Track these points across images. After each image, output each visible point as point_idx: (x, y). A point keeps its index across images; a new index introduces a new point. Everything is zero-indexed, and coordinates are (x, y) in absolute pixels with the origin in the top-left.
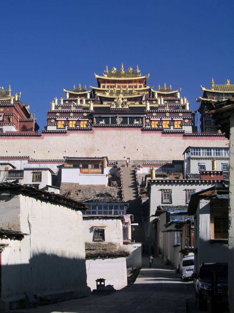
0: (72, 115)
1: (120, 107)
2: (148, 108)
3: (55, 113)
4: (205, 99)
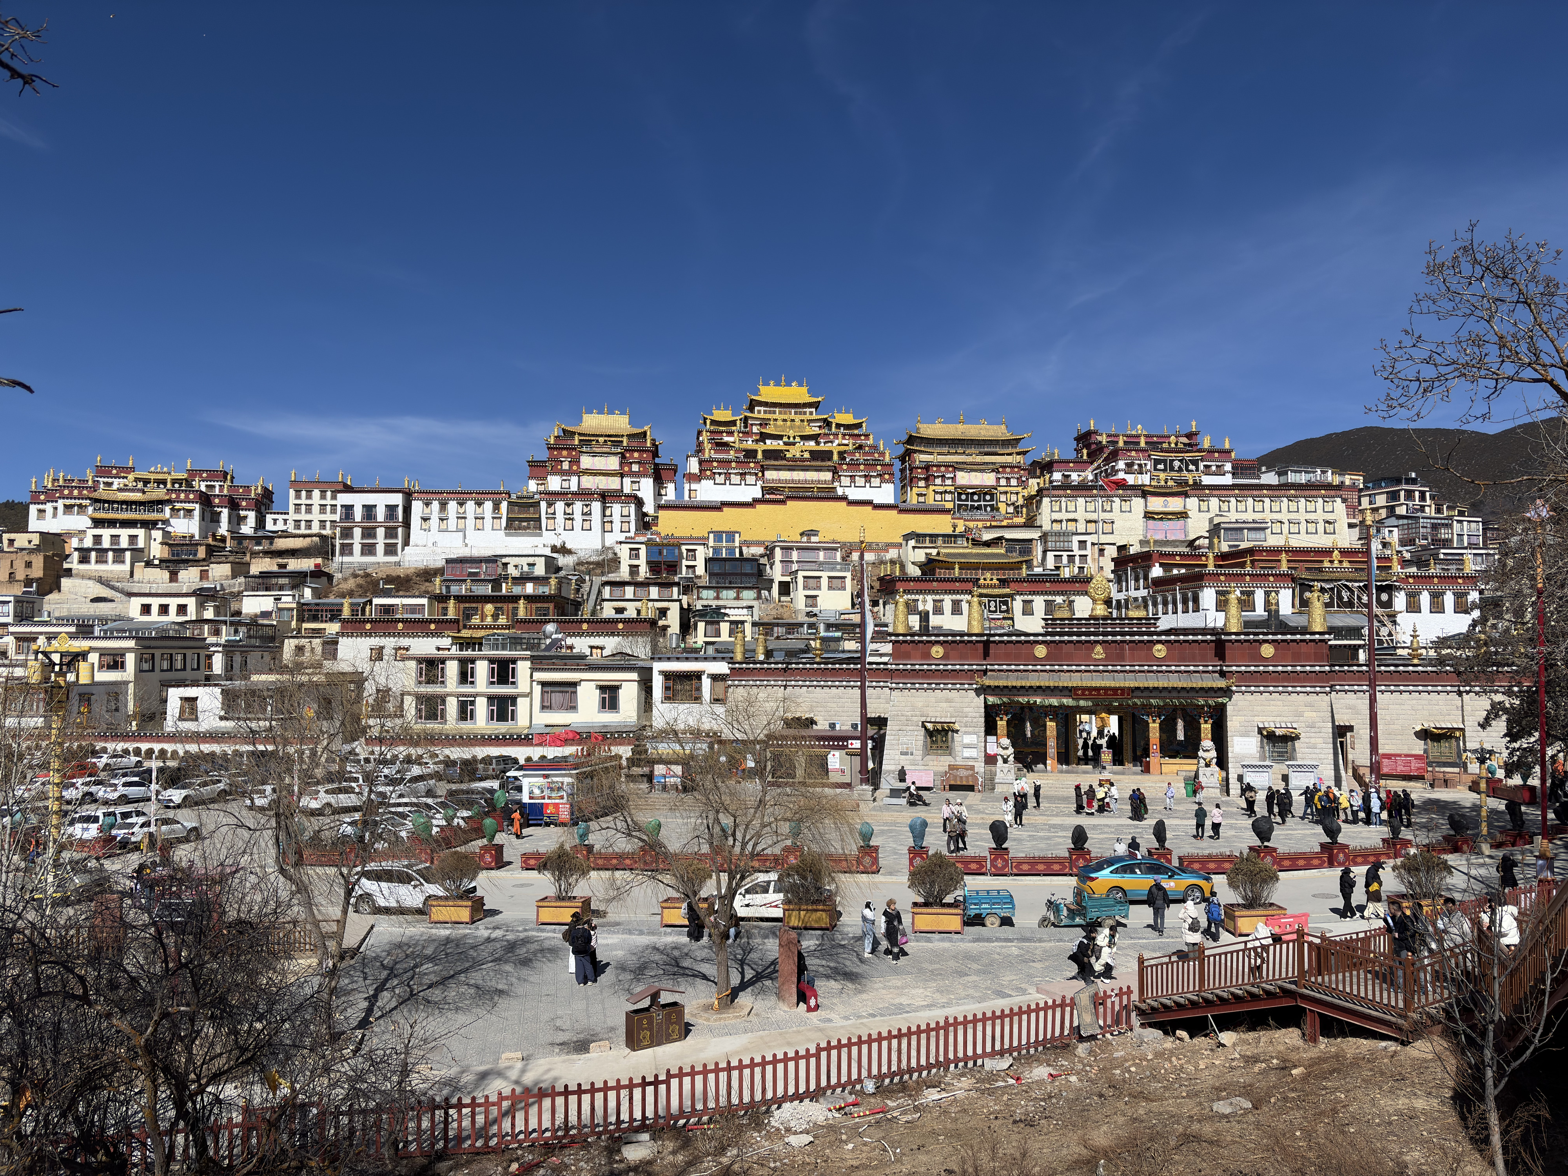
0: (734, 465)
1: (798, 455)
2: (835, 457)
3: (711, 461)
4: (911, 447)
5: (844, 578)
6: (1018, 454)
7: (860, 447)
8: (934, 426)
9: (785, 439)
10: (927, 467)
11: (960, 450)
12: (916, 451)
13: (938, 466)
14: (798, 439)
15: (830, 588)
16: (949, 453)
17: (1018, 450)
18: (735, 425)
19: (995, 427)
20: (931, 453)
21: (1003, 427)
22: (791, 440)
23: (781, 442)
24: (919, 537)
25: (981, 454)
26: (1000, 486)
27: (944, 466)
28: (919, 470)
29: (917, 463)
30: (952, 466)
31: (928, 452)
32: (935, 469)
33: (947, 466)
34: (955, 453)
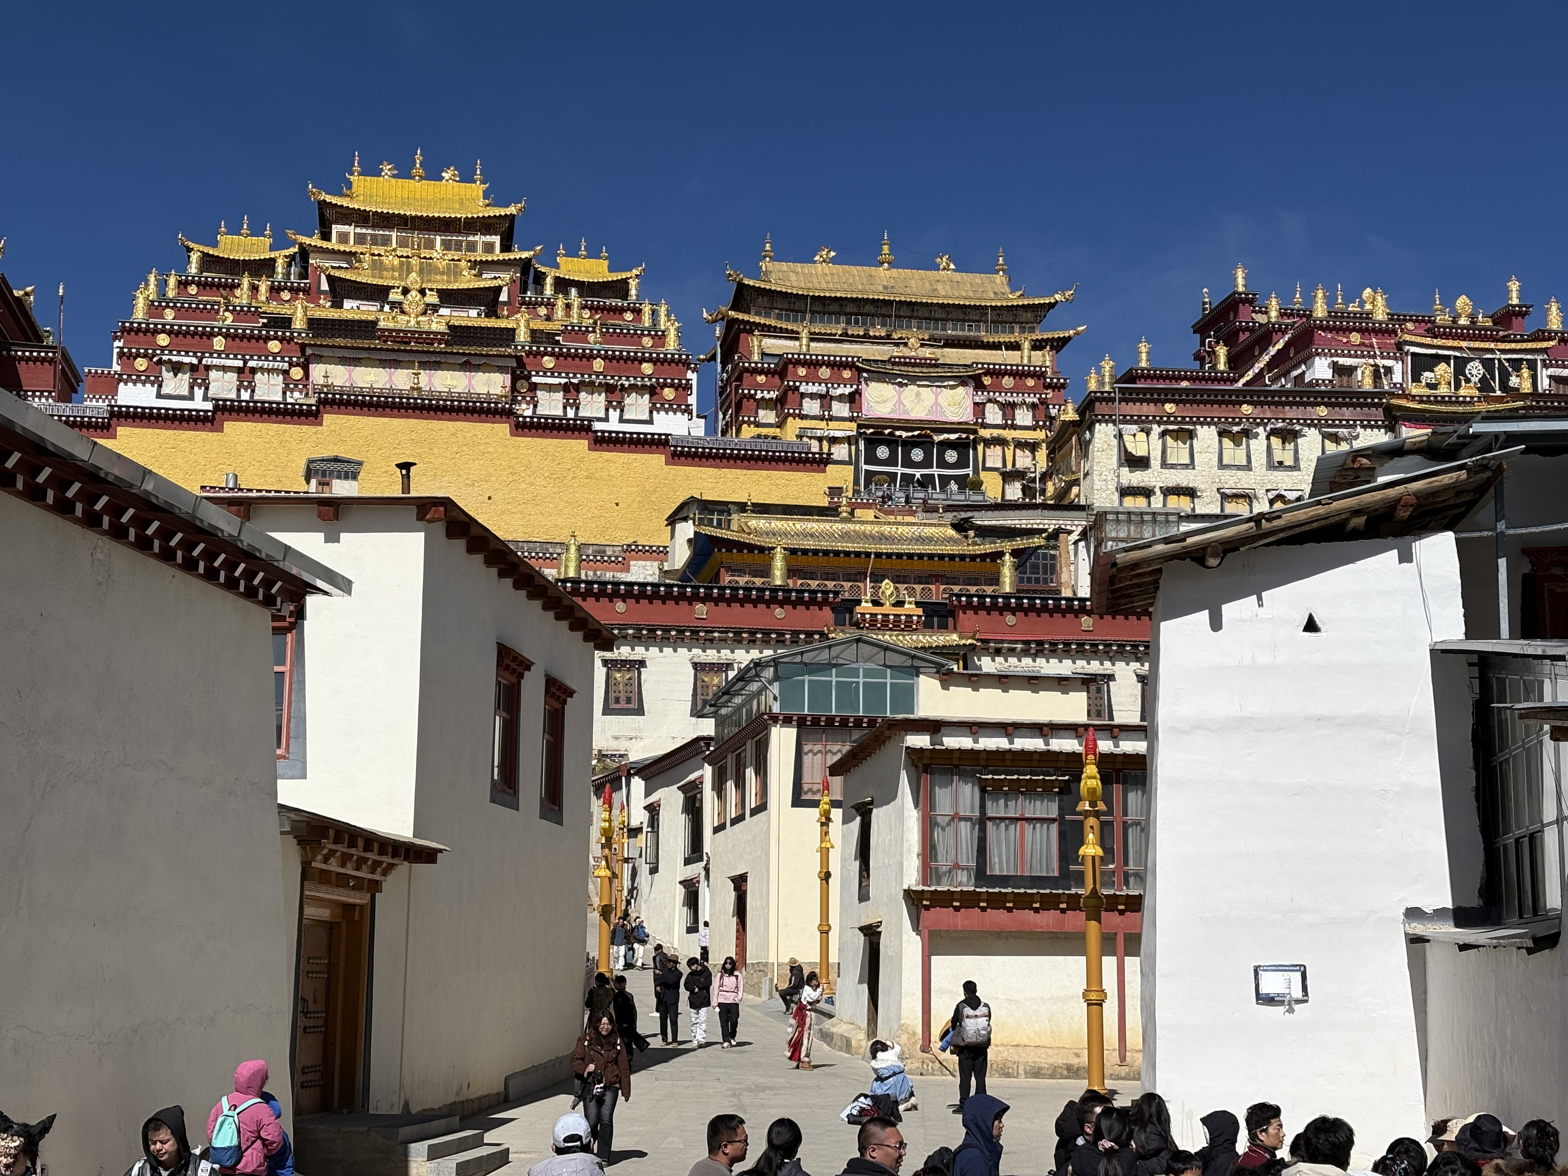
4: (741, 316)
6: (1038, 346)
8: (807, 268)
9: (395, 296)
10: (782, 368)
11: (879, 331)
12: (750, 328)
13: (813, 364)
14: (432, 298)
16: (845, 338)
17: (1038, 336)
18: (273, 270)
19: (978, 278)
20: (794, 336)
21: (1000, 279)
23: (384, 305)
25: (933, 342)
26: (984, 426)
27: (829, 364)
28: (761, 379)
29: (756, 358)
30: (850, 366)
31: (787, 331)
32: (802, 371)
33: (837, 365)
34: (864, 336)
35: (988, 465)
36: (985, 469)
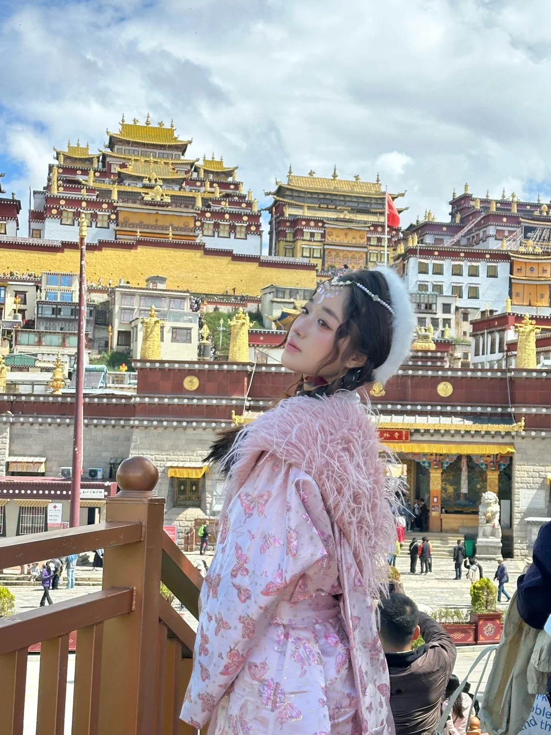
0: (84, 204)
1: (158, 199)
2: (199, 204)
3: (58, 199)
4: (281, 199)
5: (190, 329)
7: (227, 196)
9: (146, 182)
10: (295, 221)
11: (332, 206)
12: (284, 204)
13: (308, 221)
14: (160, 182)
15: (174, 340)
16: (320, 209)
18: (92, 163)
20: (301, 207)
22: (153, 182)
23: (140, 185)
24: (278, 291)
25: (352, 211)
26: (370, 245)
27: (314, 220)
28: (288, 224)
29: (287, 215)
30: (322, 221)
31: (298, 205)
32: (304, 223)
33: (317, 221)
34: (326, 208)
35: (371, 260)
36: (370, 262)
